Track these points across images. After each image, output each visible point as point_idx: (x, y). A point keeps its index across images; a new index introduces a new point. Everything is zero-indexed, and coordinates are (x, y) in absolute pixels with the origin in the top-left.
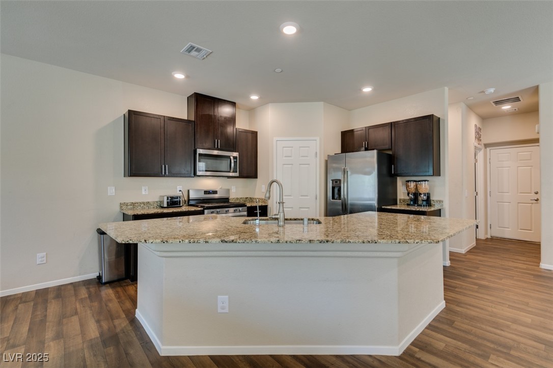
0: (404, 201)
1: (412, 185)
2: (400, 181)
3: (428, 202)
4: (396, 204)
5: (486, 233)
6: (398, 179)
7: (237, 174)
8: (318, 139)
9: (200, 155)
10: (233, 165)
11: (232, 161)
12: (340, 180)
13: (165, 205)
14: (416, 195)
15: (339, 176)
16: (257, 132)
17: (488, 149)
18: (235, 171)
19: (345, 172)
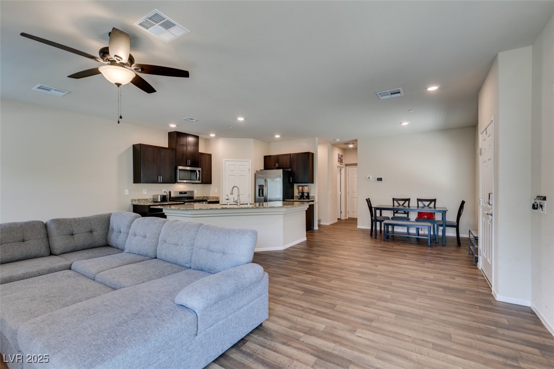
0: (297, 197)
1: (300, 188)
2: (295, 186)
3: (308, 197)
4: (293, 199)
5: (346, 216)
6: (295, 184)
7: (200, 182)
8: (250, 160)
9: (179, 170)
10: (198, 176)
11: (198, 173)
12: (263, 186)
13: (159, 200)
14: (303, 193)
15: (262, 183)
16: (211, 155)
17: (347, 167)
18: (199, 180)
19: (266, 181)
